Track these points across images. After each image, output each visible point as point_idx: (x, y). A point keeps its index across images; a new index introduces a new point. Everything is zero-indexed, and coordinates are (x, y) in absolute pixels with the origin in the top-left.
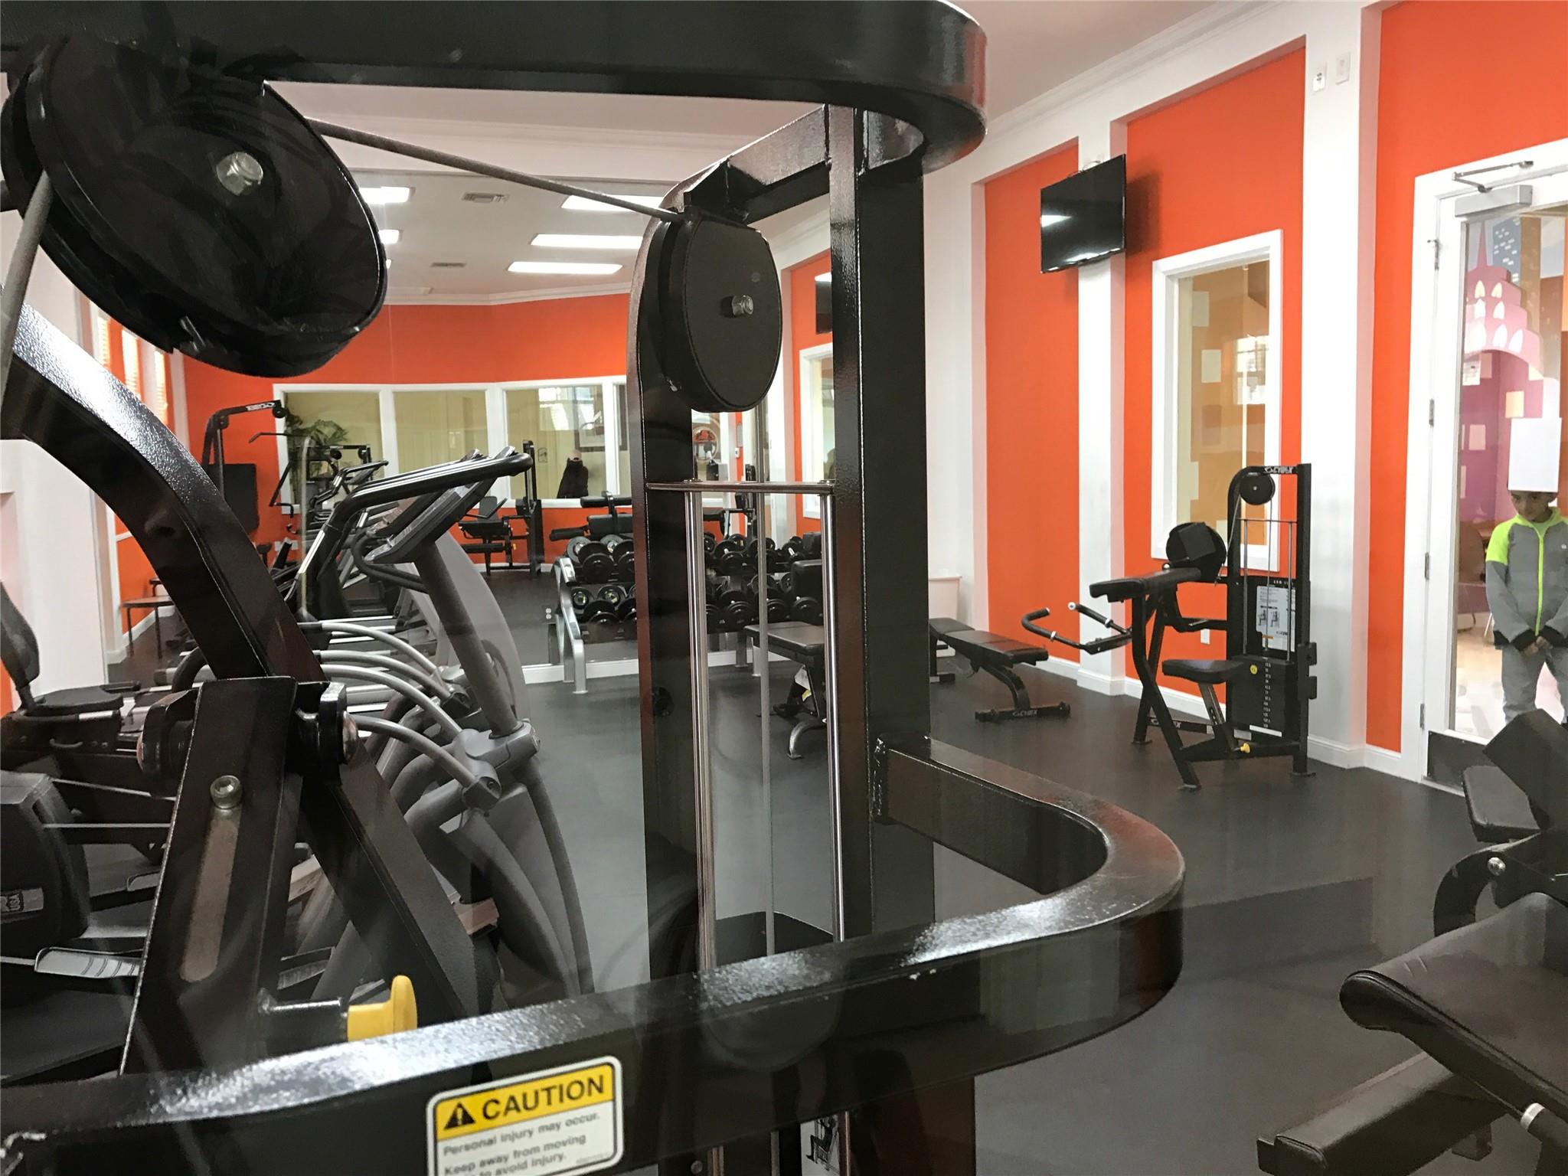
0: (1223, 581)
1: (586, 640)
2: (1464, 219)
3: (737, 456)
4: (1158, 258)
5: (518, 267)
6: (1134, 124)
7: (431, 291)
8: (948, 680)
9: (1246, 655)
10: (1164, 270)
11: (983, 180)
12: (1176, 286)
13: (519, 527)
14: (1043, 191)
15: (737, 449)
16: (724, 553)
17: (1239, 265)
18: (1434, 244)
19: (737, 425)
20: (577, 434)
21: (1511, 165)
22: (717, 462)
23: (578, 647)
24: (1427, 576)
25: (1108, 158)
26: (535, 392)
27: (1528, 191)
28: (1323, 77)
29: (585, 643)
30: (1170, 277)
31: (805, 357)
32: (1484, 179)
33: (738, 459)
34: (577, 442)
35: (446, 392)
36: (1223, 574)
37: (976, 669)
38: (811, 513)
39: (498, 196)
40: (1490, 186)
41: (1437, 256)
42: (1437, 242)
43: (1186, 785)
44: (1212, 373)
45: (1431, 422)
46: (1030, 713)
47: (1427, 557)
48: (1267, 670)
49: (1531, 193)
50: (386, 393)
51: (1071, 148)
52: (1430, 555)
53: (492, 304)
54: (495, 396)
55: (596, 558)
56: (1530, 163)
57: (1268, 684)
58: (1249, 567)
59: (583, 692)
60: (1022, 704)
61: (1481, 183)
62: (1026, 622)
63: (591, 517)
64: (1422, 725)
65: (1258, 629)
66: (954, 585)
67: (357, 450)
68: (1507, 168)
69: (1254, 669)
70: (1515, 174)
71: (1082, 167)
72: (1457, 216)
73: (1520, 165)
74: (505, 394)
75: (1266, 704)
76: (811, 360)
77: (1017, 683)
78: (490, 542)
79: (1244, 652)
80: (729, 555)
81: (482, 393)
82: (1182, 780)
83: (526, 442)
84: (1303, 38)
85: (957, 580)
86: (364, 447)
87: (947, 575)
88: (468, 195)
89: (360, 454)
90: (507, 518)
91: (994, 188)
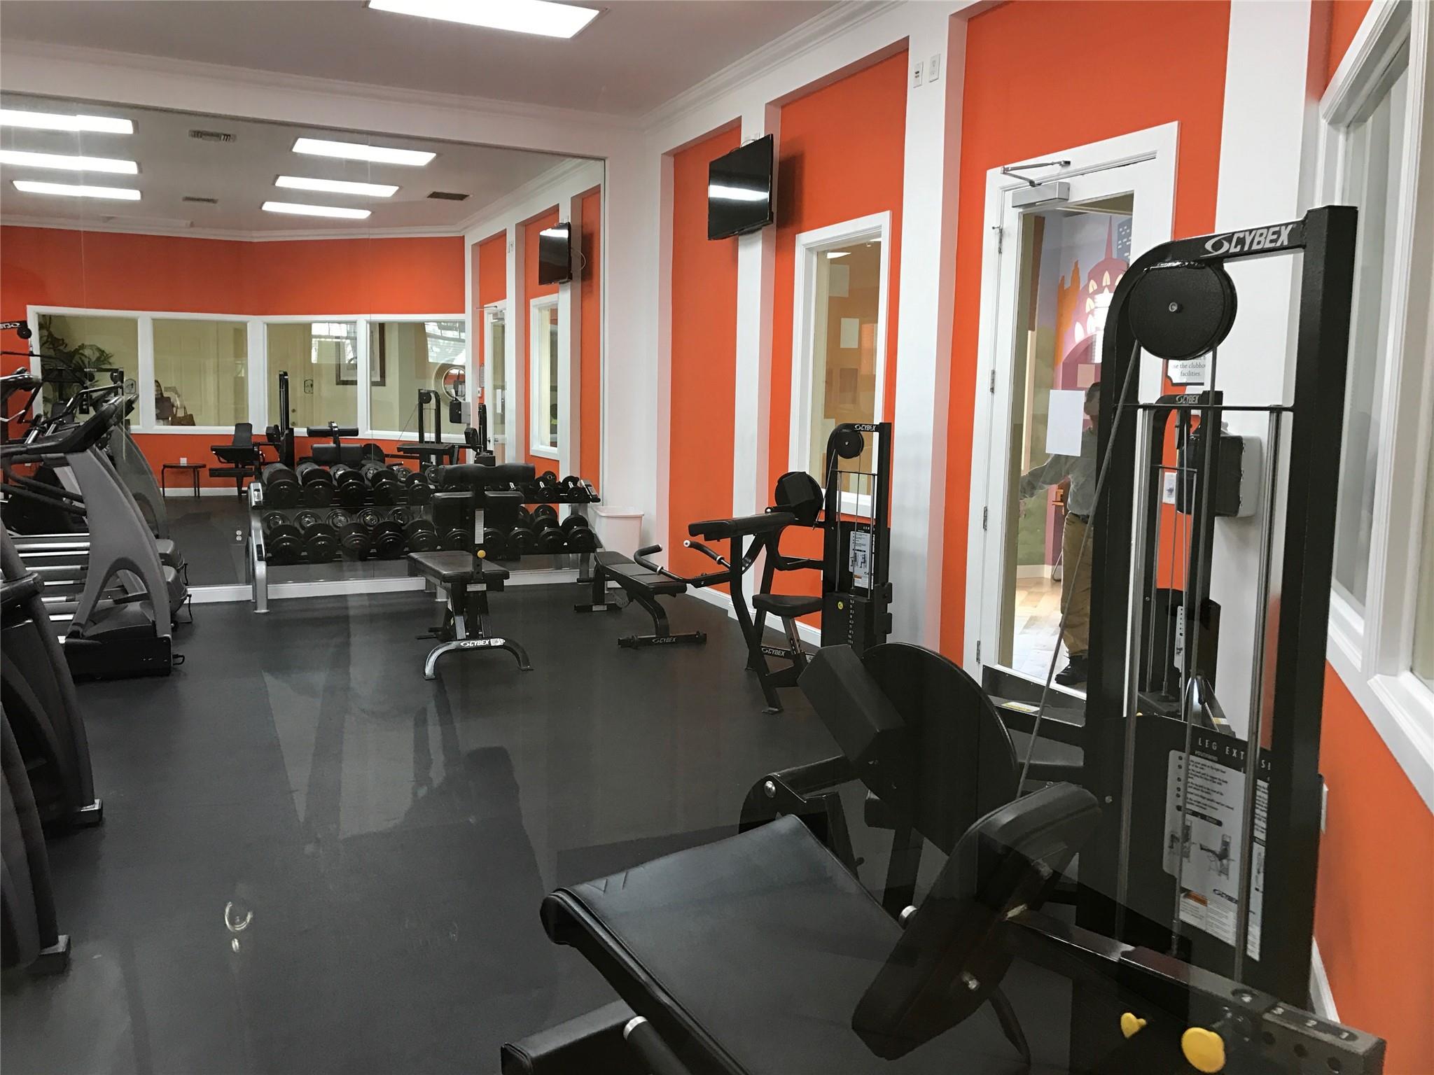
0: (820, 525)
1: (270, 562)
2: (1021, 210)
3: (479, 395)
4: (800, 232)
5: (269, 207)
6: (786, 105)
7: (192, 225)
8: (614, 609)
9: (837, 592)
10: (806, 242)
11: (670, 151)
12: (815, 259)
13: (270, 453)
14: (711, 164)
15: (480, 389)
16: (414, 483)
17: (863, 242)
18: (998, 230)
19: (480, 366)
20: (339, 367)
21: (1052, 164)
22: (460, 400)
23: (261, 569)
24: (985, 527)
25: (762, 136)
26: (308, 327)
27: (1067, 187)
28: (920, 74)
29: (268, 565)
30: (809, 250)
31: (534, 306)
32: (1034, 175)
33: (480, 398)
34: (338, 375)
35: (218, 322)
36: (821, 518)
37: (631, 600)
38: (537, 451)
39: (225, 135)
40: (1039, 182)
41: (1001, 242)
42: (1001, 231)
43: (771, 709)
44: (849, 338)
45: (992, 390)
46: (669, 640)
47: (986, 510)
48: (851, 606)
49: (1069, 189)
50: (145, 320)
51: (735, 127)
52: (988, 508)
53: (256, 240)
54: (257, 328)
55: (283, 484)
56: (1068, 163)
57: (852, 619)
58: (842, 512)
59: (264, 611)
60: (663, 631)
61: (1031, 178)
62: (638, 557)
63: (315, 445)
64: (978, 659)
65: (851, 569)
66: (636, 522)
67: (110, 373)
68: (1049, 166)
69: (840, 605)
70: (1056, 173)
71: (743, 144)
72: (1013, 207)
73: (1059, 163)
74: (266, 327)
75: (850, 637)
76: (540, 309)
77: (659, 612)
78: (243, 467)
79: (836, 590)
80: (418, 485)
81: (245, 324)
82: (767, 704)
83: (282, 373)
84: (906, 39)
85: (640, 518)
86: (116, 371)
87: (632, 513)
88: (195, 132)
89: (112, 375)
90: (258, 445)
91: (680, 157)
